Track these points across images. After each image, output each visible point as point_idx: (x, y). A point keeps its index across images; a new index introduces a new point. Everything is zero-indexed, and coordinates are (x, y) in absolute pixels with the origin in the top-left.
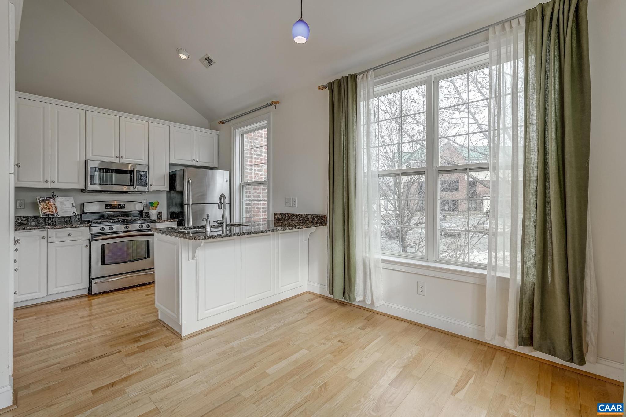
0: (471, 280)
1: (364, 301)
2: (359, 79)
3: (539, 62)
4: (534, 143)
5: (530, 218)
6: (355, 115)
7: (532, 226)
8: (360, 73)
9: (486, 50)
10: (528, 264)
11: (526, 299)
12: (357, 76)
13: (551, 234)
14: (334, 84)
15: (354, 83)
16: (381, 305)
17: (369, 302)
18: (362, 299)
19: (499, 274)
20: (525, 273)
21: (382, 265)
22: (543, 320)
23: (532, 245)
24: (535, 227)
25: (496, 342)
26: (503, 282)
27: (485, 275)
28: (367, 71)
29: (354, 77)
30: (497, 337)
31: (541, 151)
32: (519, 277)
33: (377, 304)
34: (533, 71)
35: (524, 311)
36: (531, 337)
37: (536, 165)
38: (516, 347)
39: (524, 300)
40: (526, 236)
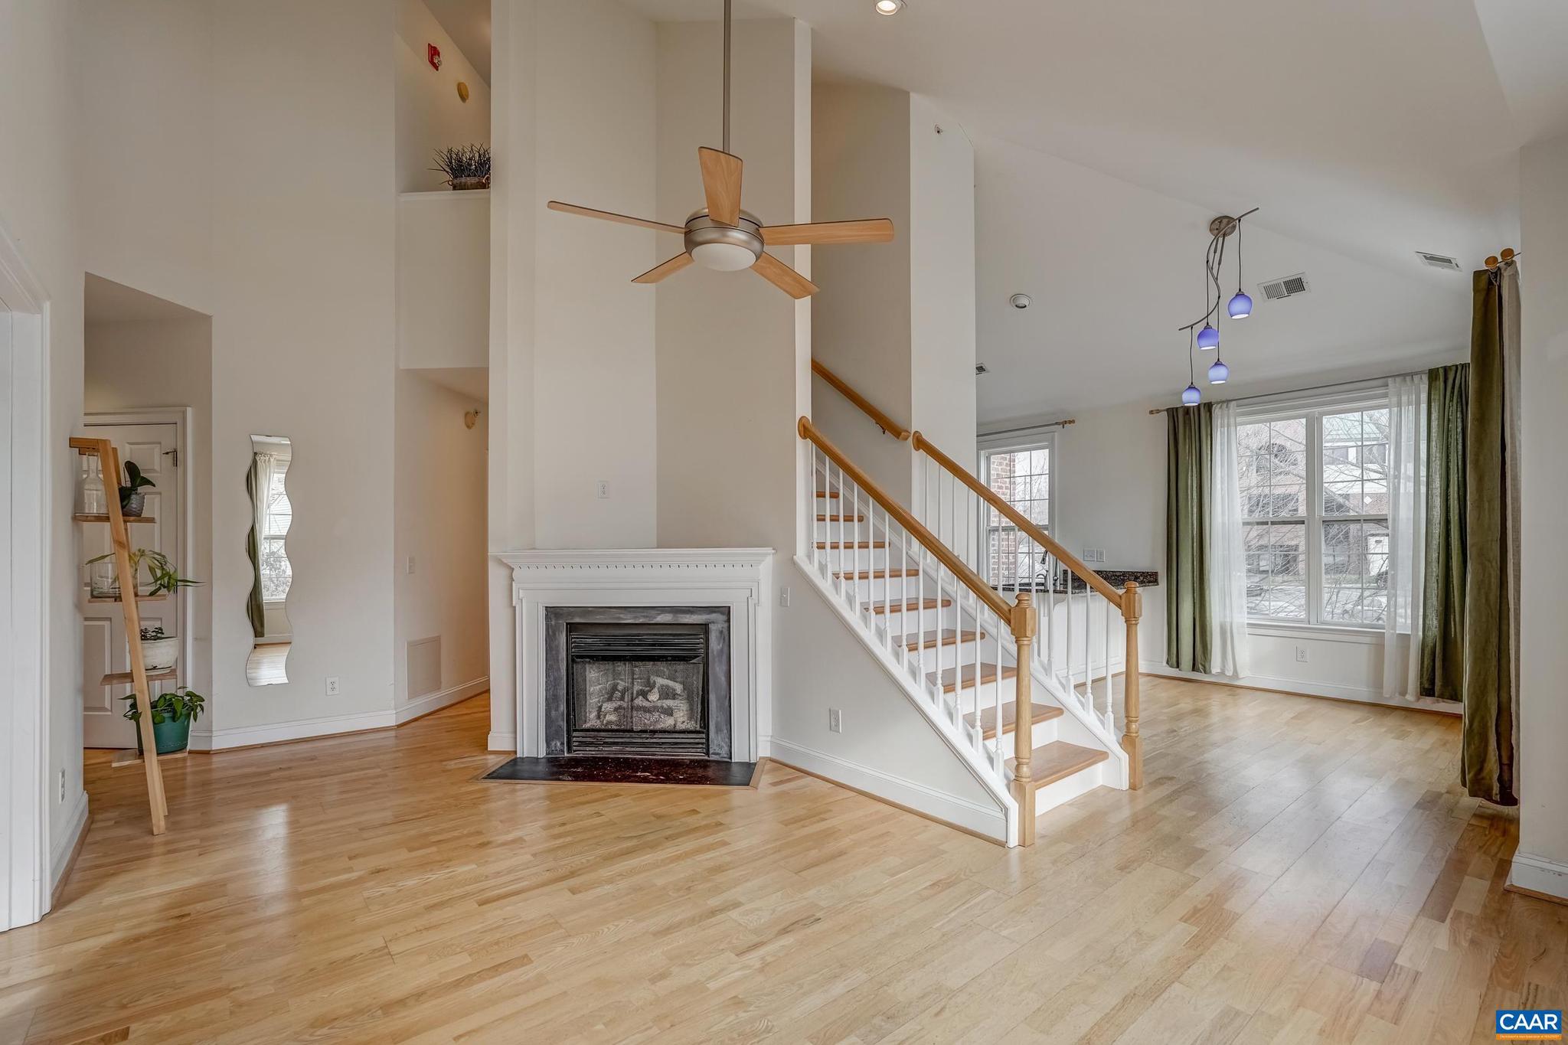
0: (1367, 640)
1: (1222, 673)
2: (1216, 411)
3: (1441, 422)
4: (1437, 501)
5: (1432, 572)
6: (1209, 452)
7: (1434, 579)
8: (1218, 403)
9: (1385, 396)
10: (1430, 617)
11: (1427, 651)
12: (1212, 405)
13: (1453, 587)
14: (1177, 411)
15: (1208, 414)
16: (1247, 676)
17: (1230, 673)
18: (1219, 671)
19: (1398, 632)
20: (1427, 626)
21: (1247, 630)
22: (1445, 668)
23: (1435, 599)
24: (1437, 580)
25: (1395, 702)
26: (1405, 638)
27: (1384, 633)
28: (1228, 401)
29: (1209, 406)
30: (1397, 695)
31: (1444, 508)
32: (1421, 633)
33: (1241, 675)
34: (1437, 429)
35: (1426, 663)
36: (1433, 689)
37: (1438, 521)
38: (1418, 699)
39: (1426, 652)
40: (1428, 590)
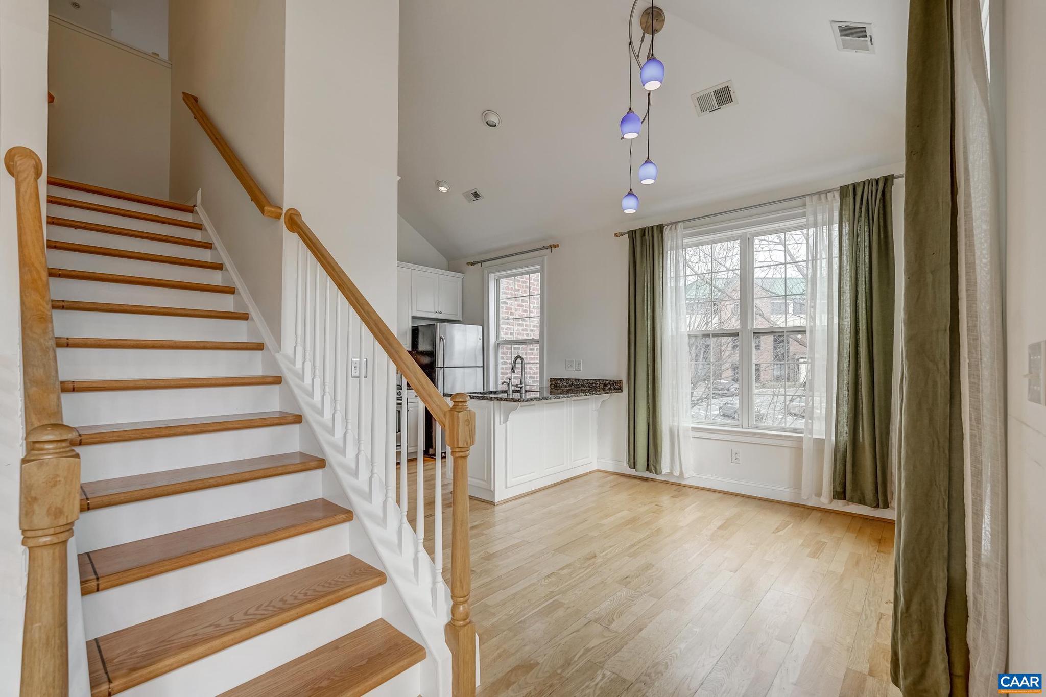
0: (789, 443)
1: (671, 473)
2: (666, 230)
3: (851, 236)
4: (848, 312)
5: (843, 380)
6: (661, 270)
7: (845, 387)
8: (668, 225)
9: (804, 215)
10: (842, 423)
11: (839, 456)
12: (664, 227)
13: (861, 395)
14: (635, 233)
15: (661, 235)
16: (691, 477)
17: (677, 473)
18: (669, 471)
19: (815, 436)
20: (839, 432)
21: (692, 434)
22: (854, 473)
23: (846, 406)
24: (848, 388)
25: (812, 503)
26: (820, 442)
27: (802, 437)
28: (676, 223)
29: (661, 228)
30: (814, 496)
31: (853, 318)
32: (833, 438)
33: (686, 476)
34: (847, 243)
35: (838, 467)
36: (844, 492)
37: (848, 331)
38: (831, 502)
39: (838, 457)
40: (841, 397)
